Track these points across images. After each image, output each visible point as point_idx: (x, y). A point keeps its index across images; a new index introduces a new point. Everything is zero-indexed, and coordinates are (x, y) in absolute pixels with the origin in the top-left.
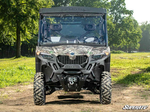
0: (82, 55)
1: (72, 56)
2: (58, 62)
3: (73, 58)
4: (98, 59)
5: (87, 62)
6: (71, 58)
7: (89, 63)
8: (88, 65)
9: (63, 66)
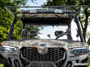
0: (57, 47)
1: (43, 48)
2: (22, 57)
3: (44, 50)
4: (79, 55)
5: (64, 58)
6: (40, 52)
7: (68, 60)
8: (66, 63)
9: (29, 63)
